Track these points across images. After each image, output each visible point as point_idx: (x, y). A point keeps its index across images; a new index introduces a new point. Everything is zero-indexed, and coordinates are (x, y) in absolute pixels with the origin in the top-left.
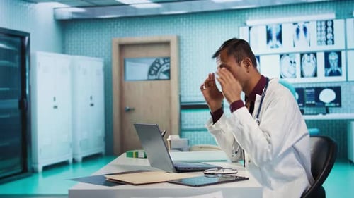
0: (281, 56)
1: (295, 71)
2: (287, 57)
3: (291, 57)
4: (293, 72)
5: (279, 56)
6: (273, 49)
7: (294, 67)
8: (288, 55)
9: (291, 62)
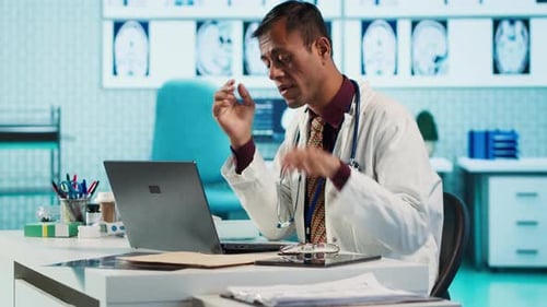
0: (199, 24)
1: (230, 60)
2: (212, 27)
3: (221, 29)
4: (224, 63)
5: (193, 25)
6: (178, 8)
7: (229, 51)
8: (214, 22)
9: (221, 39)
